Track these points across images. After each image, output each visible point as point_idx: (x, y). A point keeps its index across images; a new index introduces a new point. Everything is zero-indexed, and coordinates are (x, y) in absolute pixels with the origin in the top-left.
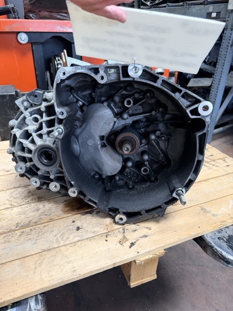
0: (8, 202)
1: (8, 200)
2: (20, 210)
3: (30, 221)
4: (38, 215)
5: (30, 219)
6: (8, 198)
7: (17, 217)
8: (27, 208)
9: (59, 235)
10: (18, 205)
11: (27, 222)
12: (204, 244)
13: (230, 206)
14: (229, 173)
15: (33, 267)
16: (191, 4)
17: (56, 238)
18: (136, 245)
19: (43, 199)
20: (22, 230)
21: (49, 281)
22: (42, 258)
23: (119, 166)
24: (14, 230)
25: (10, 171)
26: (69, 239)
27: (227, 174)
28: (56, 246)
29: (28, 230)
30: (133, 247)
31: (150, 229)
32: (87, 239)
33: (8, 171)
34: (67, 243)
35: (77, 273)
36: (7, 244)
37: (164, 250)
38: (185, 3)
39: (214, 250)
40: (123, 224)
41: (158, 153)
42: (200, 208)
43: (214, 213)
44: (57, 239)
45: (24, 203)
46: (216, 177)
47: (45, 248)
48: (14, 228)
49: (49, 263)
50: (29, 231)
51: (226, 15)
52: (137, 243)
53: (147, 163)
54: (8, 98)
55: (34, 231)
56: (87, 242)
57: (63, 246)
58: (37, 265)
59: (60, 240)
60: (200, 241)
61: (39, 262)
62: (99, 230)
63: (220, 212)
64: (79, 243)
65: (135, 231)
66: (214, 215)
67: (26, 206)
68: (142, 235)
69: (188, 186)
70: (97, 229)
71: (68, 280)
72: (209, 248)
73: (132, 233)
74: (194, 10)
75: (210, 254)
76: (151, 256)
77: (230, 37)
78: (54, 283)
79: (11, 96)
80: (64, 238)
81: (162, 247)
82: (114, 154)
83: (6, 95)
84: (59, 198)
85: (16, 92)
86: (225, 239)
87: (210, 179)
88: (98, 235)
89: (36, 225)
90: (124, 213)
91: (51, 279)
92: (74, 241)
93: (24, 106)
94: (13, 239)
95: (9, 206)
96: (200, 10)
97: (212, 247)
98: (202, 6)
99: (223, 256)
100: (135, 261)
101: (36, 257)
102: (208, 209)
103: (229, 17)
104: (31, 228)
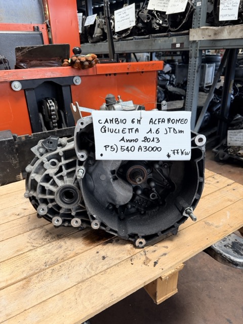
0: (29, 244)
1: (28, 242)
2: (43, 250)
3: (57, 258)
4: (63, 251)
5: (56, 256)
6: (28, 240)
7: (43, 256)
8: (50, 247)
9: (88, 267)
10: (40, 245)
11: (54, 260)
12: (213, 253)
13: (228, 217)
14: (220, 188)
15: (73, 298)
16: (156, 37)
17: (86, 270)
18: (159, 263)
19: (62, 236)
20: (52, 268)
21: (93, 307)
22: (79, 289)
23: (130, 195)
24: (44, 270)
25: (21, 214)
26: (99, 269)
27: (219, 190)
28: (89, 276)
29: (57, 267)
30: (157, 265)
31: (167, 247)
32: (115, 265)
33: (18, 215)
34: (98, 272)
35: (115, 297)
36: (42, 283)
37: (183, 263)
38: (150, 36)
39: (223, 257)
40: (143, 247)
41: (162, 179)
42: (204, 223)
43: (216, 225)
44: (88, 270)
45: (45, 243)
46: (210, 194)
47: (79, 279)
48: (43, 267)
49: (87, 292)
50: (59, 267)
51: (189, 45)
52: (159, 261)
53: (154, 189)
54: (6, 143)
55: (63, 268)
56: (115, 268)
57: (94, 275)
58: (76, 296)
59: (90, 270)
60: (210, 251)
61: (77, 293)
62: (123, 255)
63: (221, 224)
64: (109, 270)
65: (155, 251)
66: (216, 227)
67: (48, 245)
68: (162, 254)
69: (194, 205)
70: (121, 255)
71: (109, 304)
72: (219, 255)
73: (152, 254)
74: (159, 42)
75: (220, 261)
76: (173, 271)
77: (195, 64)
78: (98, 309)
79: (9, 141)
80: (94, 268)
81: (181, 261)
82: (125, 185)
83: (5, 141)
84: (77, 233)
85: (14, 137)
86: (230, 246)
87: (205, 196)
88: (123, 261)
89: (63, 261)
90: (143, 237)
91: (93, 306)
92: (103, 269)
93: (39, 152)
94: (46, 278)
95: (32, 248)
96: (165, 41)
97: (221, 254)
98: (167, 38)
99: (231, 260)
100: (160, 278)
101: (74, 289)
102: (210, 222)
103: (191, 47)
104: (60, 264)
